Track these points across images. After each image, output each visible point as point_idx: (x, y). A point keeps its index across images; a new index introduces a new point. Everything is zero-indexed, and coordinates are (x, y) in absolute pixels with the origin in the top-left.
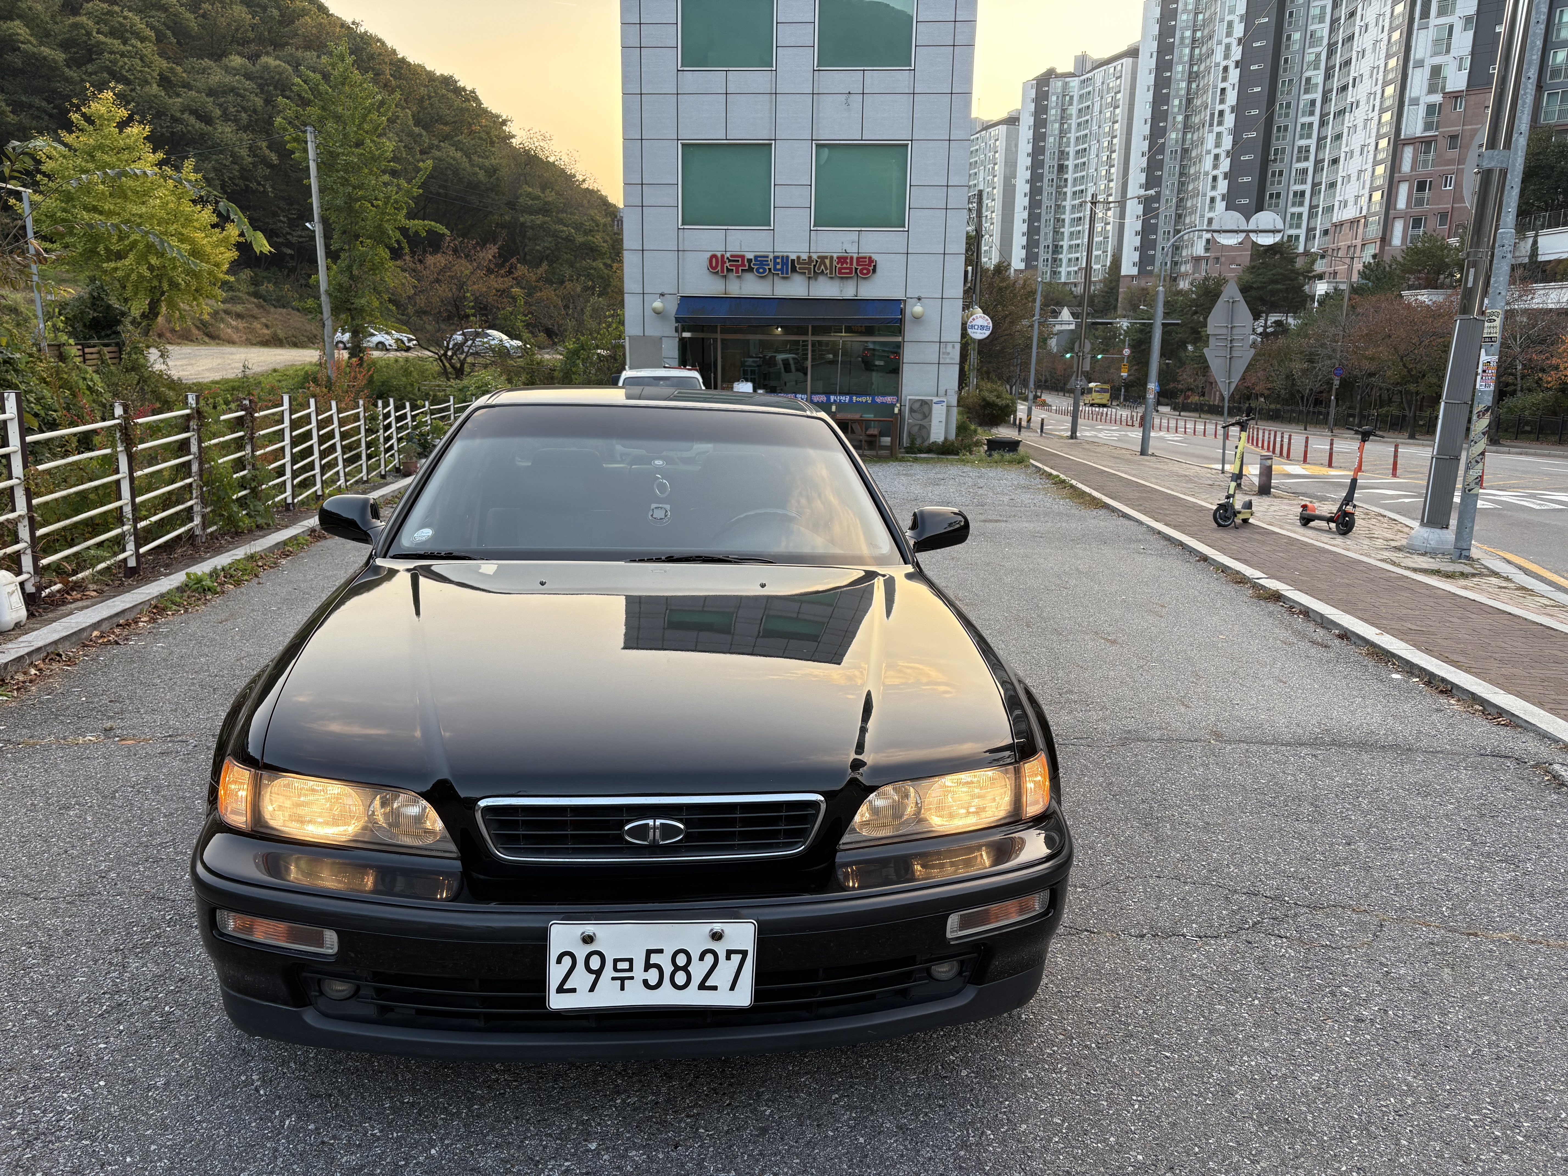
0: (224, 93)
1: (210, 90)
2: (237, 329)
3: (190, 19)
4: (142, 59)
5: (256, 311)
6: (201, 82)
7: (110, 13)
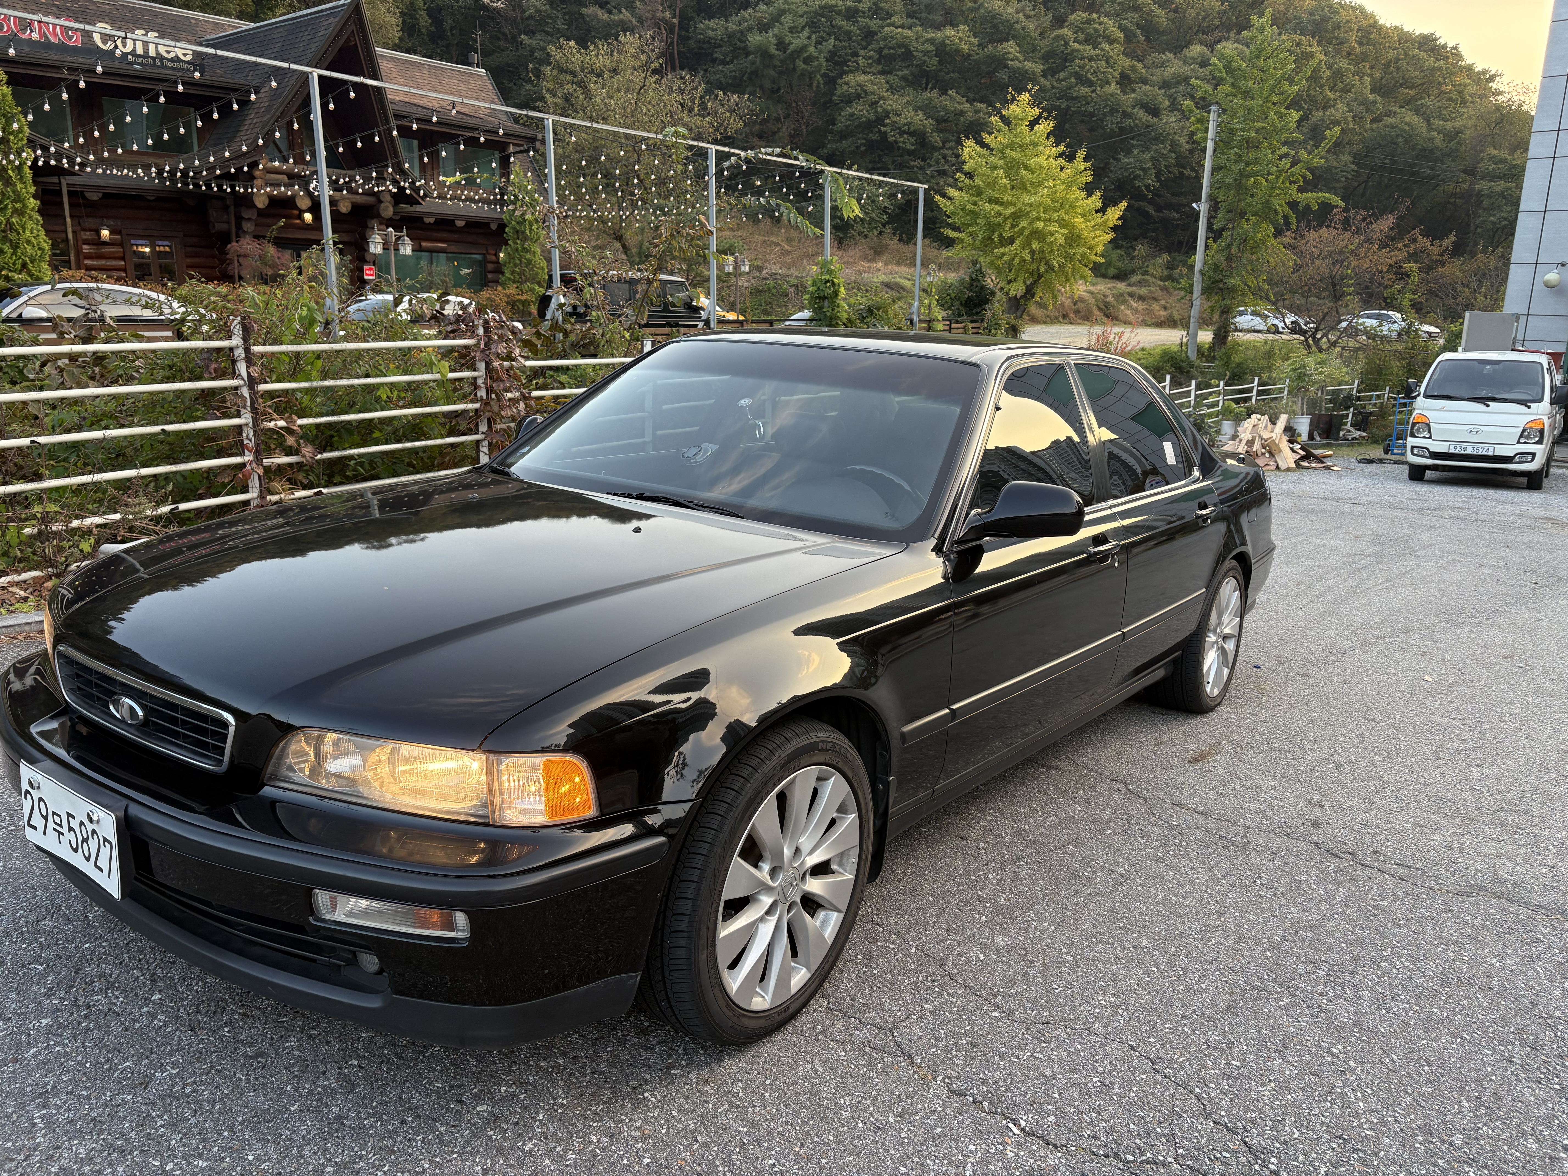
0: (1178, 83)
1: (1165, 82)
2: (1136, 311)
3: (1161, 16)
4: (1107, 62)
5: (1159, 293)
6: (1158, 75)
7: (1089, 21)
